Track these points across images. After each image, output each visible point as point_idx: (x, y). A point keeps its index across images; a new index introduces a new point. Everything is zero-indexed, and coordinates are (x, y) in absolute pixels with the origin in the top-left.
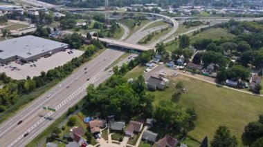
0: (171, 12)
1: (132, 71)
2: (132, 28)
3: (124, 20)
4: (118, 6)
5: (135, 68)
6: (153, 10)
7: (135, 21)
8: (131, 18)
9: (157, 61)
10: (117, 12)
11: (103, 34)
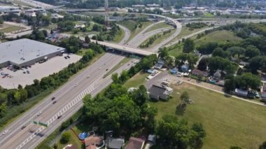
0: (173, 13)
1: (132, 79)
2: (133, 30)
3: (125, 22)
4: (119, 7)
5: (135, 76)
6: (155, 11)
7: (136, 23)
8: (132, 19)
9: (159, 68)
10: (118, 13)
11: (102, 37)
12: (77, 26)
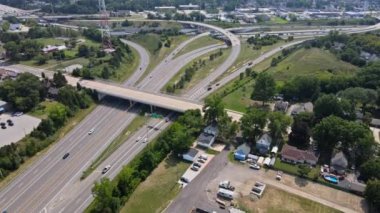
0: (223, 18)
2: (155, 51)
3: (141, 36)
4: (133, 10)
6: (192, 15)
7: (160, 39)
8: (154, 31)
9: (209, 146)
10: (130, 20)
12: (50, 48)
